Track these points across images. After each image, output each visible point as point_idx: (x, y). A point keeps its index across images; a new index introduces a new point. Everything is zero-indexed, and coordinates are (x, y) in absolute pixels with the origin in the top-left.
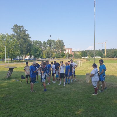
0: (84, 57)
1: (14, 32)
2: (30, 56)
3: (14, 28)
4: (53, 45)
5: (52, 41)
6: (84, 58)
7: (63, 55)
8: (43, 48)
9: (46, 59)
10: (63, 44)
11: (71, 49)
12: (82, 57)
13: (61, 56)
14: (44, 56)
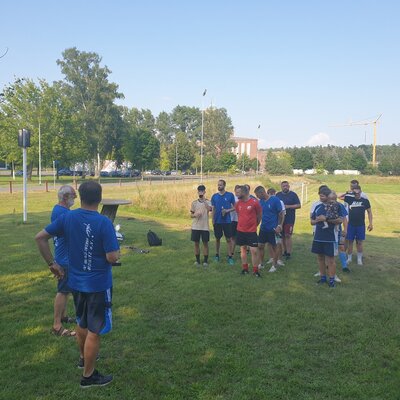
0: (301, 171)
1: (64, 76)
2: (119, 164)
3: (66, 61)
4: (192, 126)
5: (190, 109)
6: (300, 175)
7: (229, 163)
8: (159, 136)
9: (168, 174)
10: (229, 121)
11: (254, 142)
12: (296, 171)
13: (221, 167)
14: (164, 163)
